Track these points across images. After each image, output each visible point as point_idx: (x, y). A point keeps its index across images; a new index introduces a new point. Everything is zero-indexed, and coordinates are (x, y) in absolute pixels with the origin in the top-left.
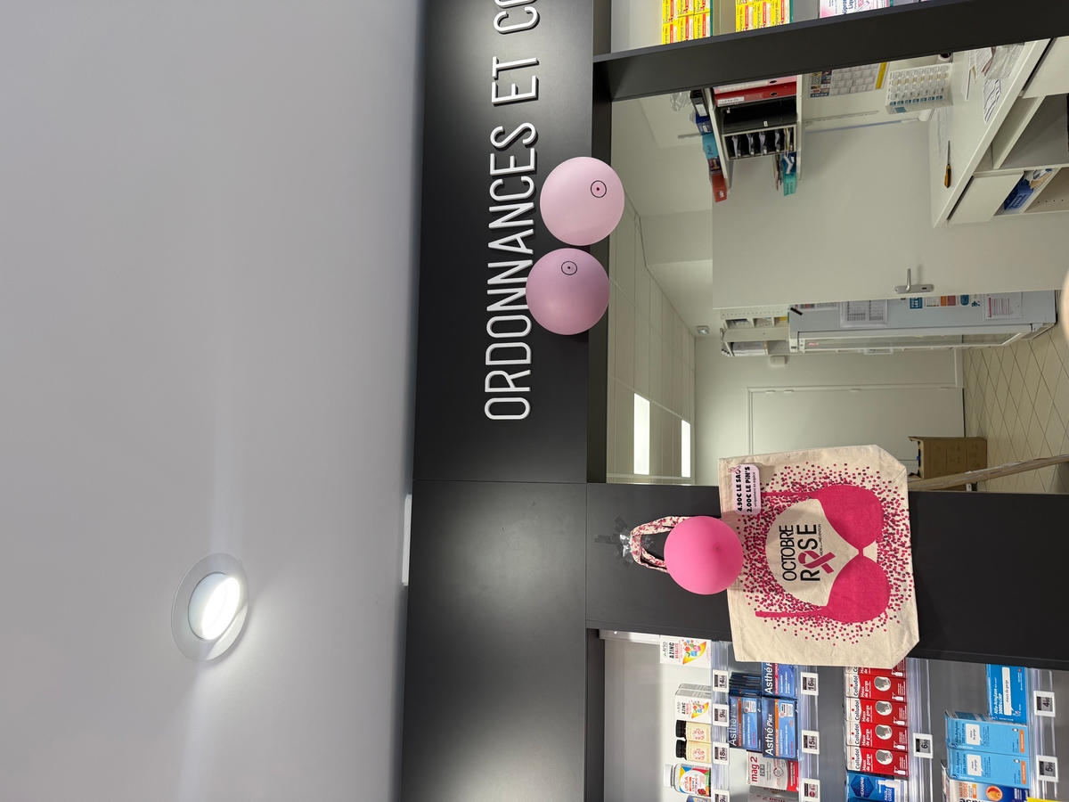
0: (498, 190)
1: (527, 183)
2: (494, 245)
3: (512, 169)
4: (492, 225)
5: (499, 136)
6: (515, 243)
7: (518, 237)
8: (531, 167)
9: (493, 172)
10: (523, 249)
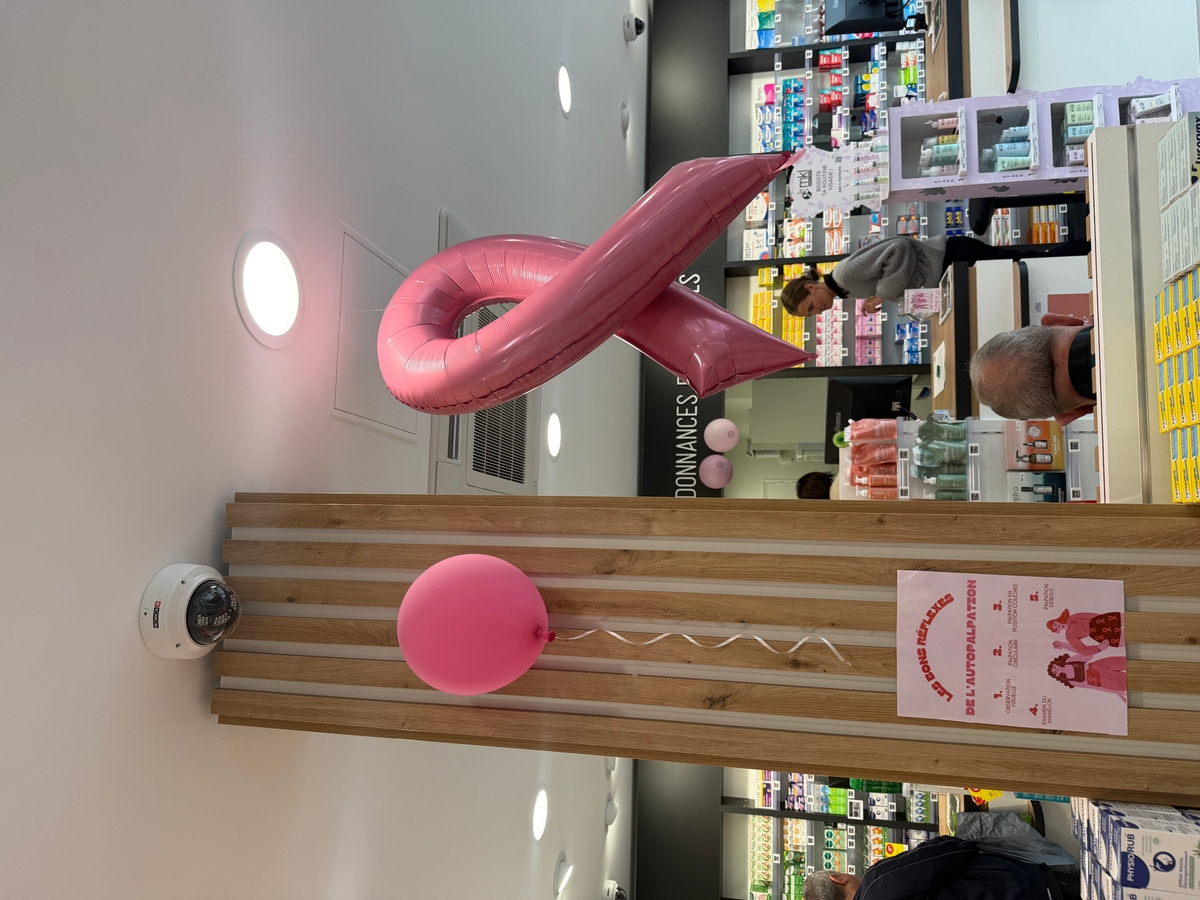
0: (680, 423)
1: (693, 422)
2: (679, 446)
3: (687, 414)
4: (678, 437)
5: (681, 400)
6: (688, 446)
7: (690, 443)
8: (696, 414)
9: (678, 414)
10: (692, 449)
